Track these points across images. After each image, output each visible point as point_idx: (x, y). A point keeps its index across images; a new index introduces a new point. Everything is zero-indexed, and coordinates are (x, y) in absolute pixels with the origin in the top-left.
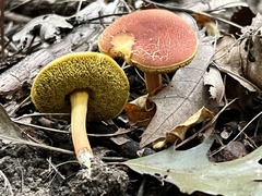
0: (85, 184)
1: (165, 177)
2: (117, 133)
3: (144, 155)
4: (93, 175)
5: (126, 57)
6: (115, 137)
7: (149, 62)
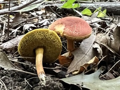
0: (42, 88)
1: (82, 85)
2: (56, 68)
3: (69, 77)
4: (46, 84)
5: (61, 33)
6: (55, 69)
7: (72, 35)
